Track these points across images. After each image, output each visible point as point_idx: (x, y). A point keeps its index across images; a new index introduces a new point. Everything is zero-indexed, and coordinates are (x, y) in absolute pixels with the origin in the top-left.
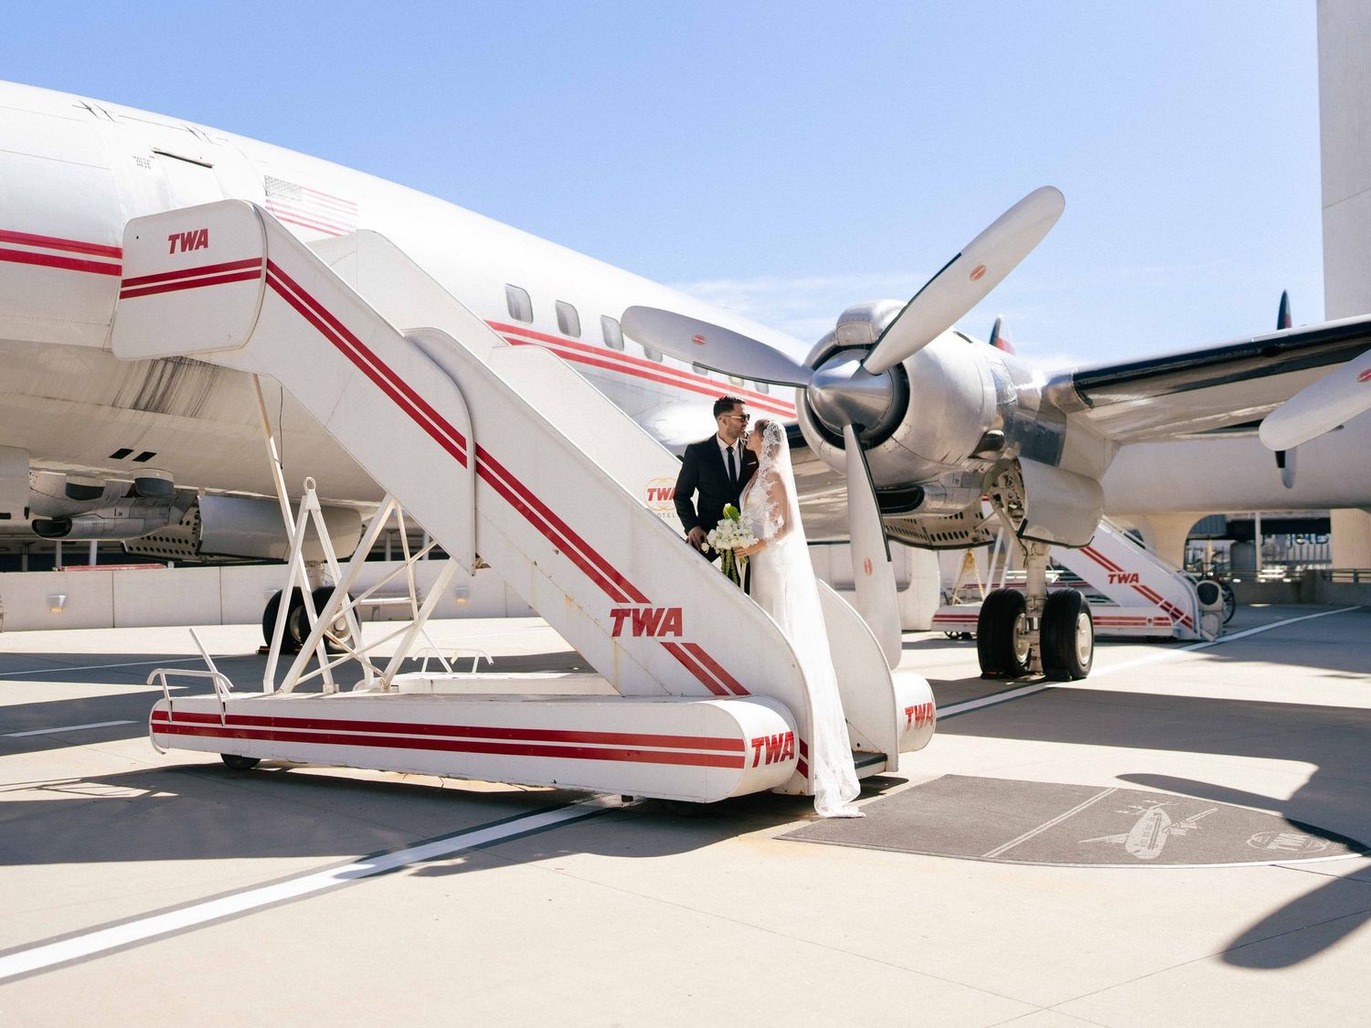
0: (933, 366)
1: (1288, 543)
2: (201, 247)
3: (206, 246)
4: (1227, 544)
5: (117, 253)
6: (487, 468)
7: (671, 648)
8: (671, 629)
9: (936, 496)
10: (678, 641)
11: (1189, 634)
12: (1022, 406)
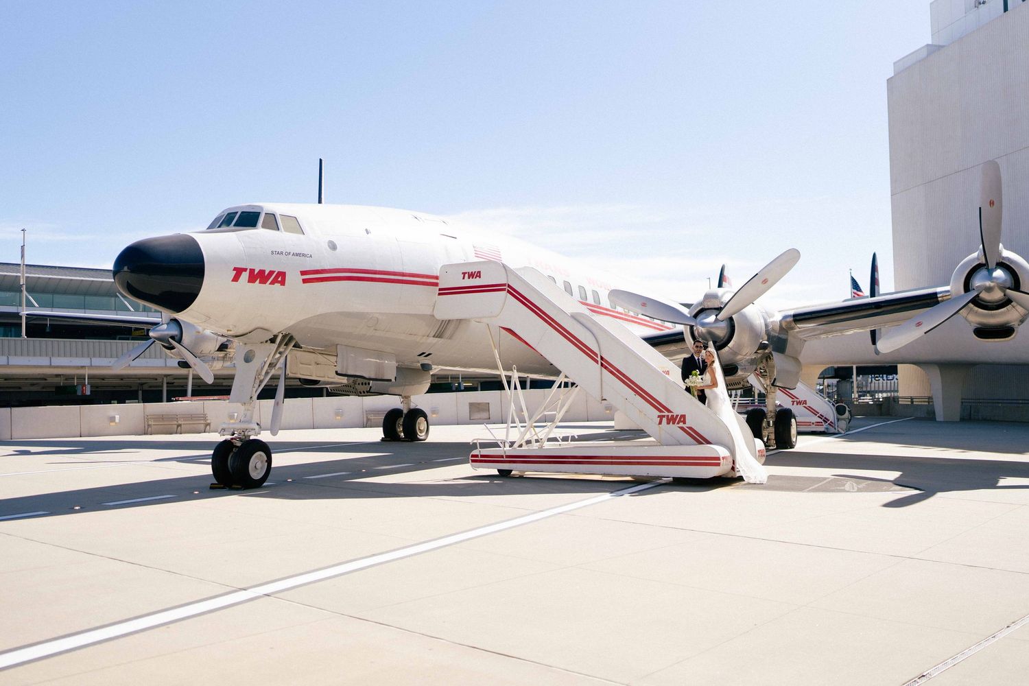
0: (744, 317)
1: (870, 380)
2: (478, 278)
3: (480, 277)
4: (835, 381)
5: (437, 278)
6: (605, 364)
7: (682, 428)
8: (682, 422)
9: (742, 370)
10: (684, 426)
11: (832, 430)
12: (773, 330)
